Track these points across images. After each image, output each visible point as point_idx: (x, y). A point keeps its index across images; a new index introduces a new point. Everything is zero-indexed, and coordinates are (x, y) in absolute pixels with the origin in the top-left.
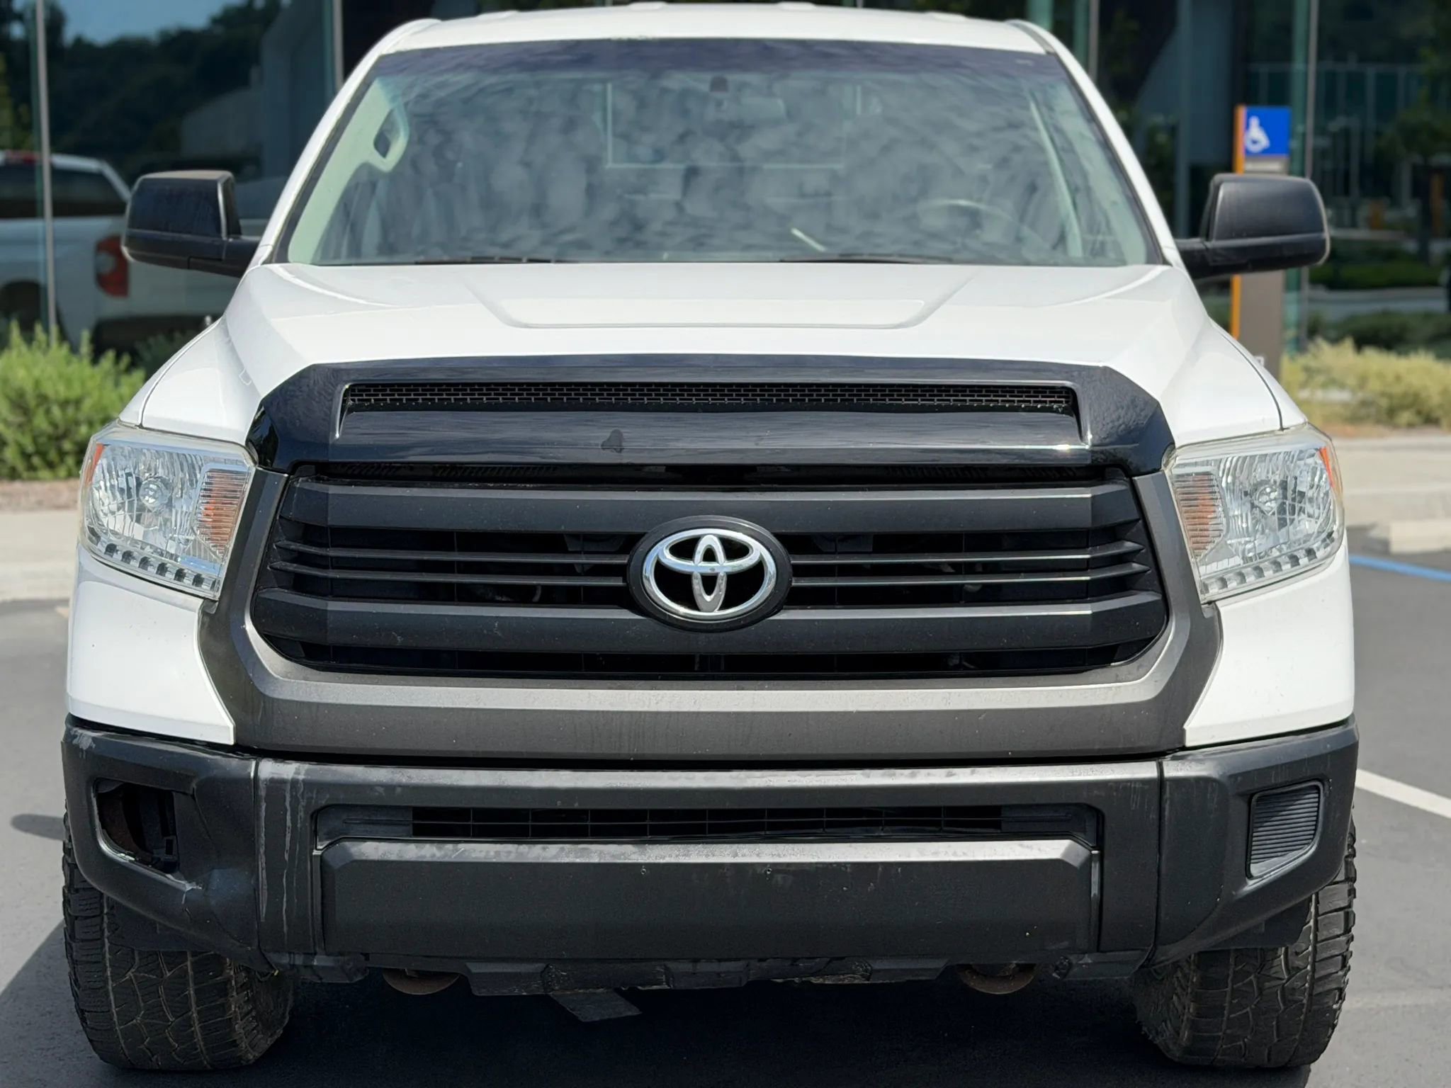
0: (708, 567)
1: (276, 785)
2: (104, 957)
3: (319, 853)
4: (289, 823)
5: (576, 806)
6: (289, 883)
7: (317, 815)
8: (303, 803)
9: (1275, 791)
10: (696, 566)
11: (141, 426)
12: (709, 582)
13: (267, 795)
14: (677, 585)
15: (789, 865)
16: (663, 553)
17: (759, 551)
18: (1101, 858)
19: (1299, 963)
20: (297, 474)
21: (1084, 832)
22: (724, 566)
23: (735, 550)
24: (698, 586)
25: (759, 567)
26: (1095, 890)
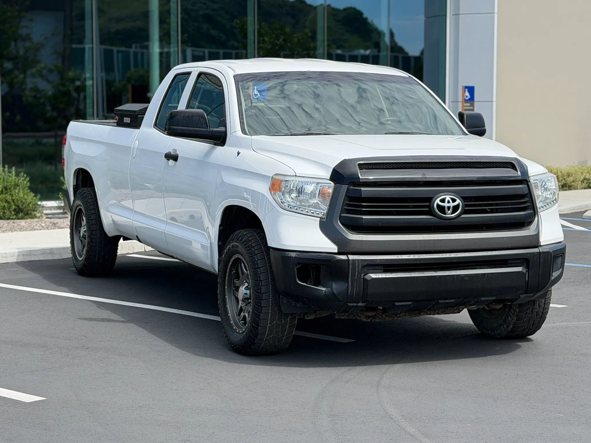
0: (449, 205)
1: (354, 261)
2: (268, 318)
3: (363, 277)
4: (357, 270)
5: (422, 262)
6: (356, 284)
7: (364, 267)
8: (360, 265)
9: (558, 255)
10: (446, 204)
11: (296, 176)
12: (449, 208)
13: (352, 263)
14: (441, 209)
15: (467, 274)
16: (438, 201)
17: (458, 201)
18: (528, 271)
19: (541, 305)
20: (350, 185)
21: (524, 265)
22: (452, 204)
23: (454, 201)
24: (446, 209)
25: (458, 205)
26: (527, 279)
